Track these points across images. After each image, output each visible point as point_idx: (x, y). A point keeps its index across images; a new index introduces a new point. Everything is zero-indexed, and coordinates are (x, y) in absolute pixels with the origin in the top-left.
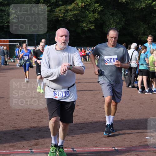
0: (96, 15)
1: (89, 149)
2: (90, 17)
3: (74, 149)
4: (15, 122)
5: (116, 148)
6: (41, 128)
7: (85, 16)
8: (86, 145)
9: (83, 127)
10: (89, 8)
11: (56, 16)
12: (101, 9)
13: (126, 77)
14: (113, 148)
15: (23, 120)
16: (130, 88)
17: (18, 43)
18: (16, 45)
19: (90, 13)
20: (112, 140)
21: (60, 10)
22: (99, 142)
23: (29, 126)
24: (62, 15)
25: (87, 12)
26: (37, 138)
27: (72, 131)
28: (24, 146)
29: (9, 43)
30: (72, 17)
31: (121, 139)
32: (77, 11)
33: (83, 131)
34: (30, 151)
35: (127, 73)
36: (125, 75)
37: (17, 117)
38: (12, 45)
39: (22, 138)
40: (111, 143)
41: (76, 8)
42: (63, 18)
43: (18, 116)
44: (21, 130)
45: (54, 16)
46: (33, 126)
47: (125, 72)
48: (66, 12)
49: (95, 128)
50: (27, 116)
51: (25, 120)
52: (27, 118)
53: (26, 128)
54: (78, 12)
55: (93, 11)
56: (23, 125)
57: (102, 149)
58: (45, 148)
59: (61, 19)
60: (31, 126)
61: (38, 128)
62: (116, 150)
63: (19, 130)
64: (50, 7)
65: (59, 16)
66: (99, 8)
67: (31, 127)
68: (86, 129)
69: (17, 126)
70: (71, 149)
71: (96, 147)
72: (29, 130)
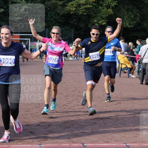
0: (110, 10)
1: (99, 145)
2: (103, 13)
3: (84, 145)
4: (25, 117)
5: (128, 145)
6: (51, 123)
7: (98, 12)
8: (96, 141)
9: (94, 123)
10: (103, 3)
11: (67, 10)
12: (115, 4)
13: (140, 73)
14: (125, 144)
15: (32, 115)
16: (144, 85)
17: (29, 38)
18: (27, 40)
19: (103, 9)
20: (124, 136)
21: (72, 5)
22: (110, 138)
23: (39, 121)
24: (74, 9)
25: (100, 7)
26: (46, 133)
27: (82, 127)
28: (33, 141)
29: (20, 38)
30: (84, 11)
31: (133, 135)
32: (89, 5)
33: (93, 126)
34: (39, 145)
35: (141, 69)
36: (138, 72)
37: (26, 112)
38: (23, 40)
39: (31, 132)
40: (123, 139)
41: (88, 3)
42: (74, 12)
43: (28, 111)
44: (30, 125)
45: (65, 10)
46: (43, 121)
47: (139, 69)
48: (78, 7)
49: (106, 124)
50: (37, 112)
51: (35, 116)
52: (37, 114)
53: (35, 123)
54: (91, 6)
55: (106, 6)
56: (32, 121)
57: (113, 145)
58: (54, 143)
59: (73, 14)
60: (40, 121)
61: (48, 123)
62: (127, 146)
63: (28, 125)
64: (63, 2)
65: (71, 10)
66: (113, 3)
67: (41, 123)
68: (97, 125)
69: (26, 121)
70: (81, 145)
71: (108, 143)
72: (39, 125)
